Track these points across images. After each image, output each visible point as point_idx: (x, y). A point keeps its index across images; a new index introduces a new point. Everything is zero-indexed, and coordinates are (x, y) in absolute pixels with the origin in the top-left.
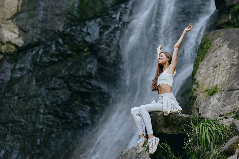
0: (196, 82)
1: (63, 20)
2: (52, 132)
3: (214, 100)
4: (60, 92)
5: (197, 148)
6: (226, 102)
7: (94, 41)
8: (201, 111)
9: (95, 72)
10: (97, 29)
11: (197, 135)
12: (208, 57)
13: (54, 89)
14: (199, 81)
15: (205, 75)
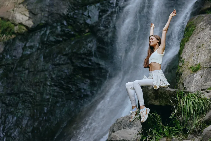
0: (182, 60)
1: (67, 4)
2: (57, 102)
3: (197, 76)
4: (64, 67)
5: (182, 117)
6: (208, 78)
7: (94, 23)
8: (186, 85)
9: (95, 51)
10: (97, 13)
11: (182, 106)
12: (193, 38)
13: (59, 64)
14: (184, 59)
15: (190, 54)
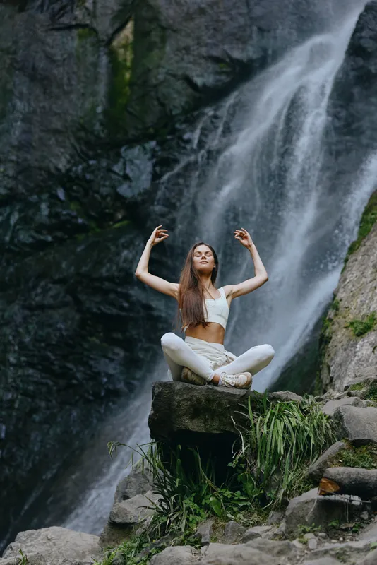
0: (335, 302)
1: (68, 144)
2: (35, 410)
3: (364, 348)
4: (56, 315)
7: (140, 194)
8: (334, 372)
10: (148, 167)
12: (368, 244)
13: (41, 307)
14: (341, 300)
15: (355, 288)
